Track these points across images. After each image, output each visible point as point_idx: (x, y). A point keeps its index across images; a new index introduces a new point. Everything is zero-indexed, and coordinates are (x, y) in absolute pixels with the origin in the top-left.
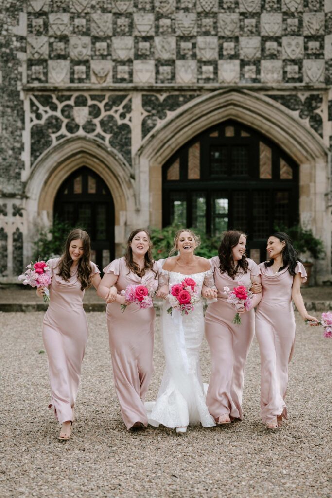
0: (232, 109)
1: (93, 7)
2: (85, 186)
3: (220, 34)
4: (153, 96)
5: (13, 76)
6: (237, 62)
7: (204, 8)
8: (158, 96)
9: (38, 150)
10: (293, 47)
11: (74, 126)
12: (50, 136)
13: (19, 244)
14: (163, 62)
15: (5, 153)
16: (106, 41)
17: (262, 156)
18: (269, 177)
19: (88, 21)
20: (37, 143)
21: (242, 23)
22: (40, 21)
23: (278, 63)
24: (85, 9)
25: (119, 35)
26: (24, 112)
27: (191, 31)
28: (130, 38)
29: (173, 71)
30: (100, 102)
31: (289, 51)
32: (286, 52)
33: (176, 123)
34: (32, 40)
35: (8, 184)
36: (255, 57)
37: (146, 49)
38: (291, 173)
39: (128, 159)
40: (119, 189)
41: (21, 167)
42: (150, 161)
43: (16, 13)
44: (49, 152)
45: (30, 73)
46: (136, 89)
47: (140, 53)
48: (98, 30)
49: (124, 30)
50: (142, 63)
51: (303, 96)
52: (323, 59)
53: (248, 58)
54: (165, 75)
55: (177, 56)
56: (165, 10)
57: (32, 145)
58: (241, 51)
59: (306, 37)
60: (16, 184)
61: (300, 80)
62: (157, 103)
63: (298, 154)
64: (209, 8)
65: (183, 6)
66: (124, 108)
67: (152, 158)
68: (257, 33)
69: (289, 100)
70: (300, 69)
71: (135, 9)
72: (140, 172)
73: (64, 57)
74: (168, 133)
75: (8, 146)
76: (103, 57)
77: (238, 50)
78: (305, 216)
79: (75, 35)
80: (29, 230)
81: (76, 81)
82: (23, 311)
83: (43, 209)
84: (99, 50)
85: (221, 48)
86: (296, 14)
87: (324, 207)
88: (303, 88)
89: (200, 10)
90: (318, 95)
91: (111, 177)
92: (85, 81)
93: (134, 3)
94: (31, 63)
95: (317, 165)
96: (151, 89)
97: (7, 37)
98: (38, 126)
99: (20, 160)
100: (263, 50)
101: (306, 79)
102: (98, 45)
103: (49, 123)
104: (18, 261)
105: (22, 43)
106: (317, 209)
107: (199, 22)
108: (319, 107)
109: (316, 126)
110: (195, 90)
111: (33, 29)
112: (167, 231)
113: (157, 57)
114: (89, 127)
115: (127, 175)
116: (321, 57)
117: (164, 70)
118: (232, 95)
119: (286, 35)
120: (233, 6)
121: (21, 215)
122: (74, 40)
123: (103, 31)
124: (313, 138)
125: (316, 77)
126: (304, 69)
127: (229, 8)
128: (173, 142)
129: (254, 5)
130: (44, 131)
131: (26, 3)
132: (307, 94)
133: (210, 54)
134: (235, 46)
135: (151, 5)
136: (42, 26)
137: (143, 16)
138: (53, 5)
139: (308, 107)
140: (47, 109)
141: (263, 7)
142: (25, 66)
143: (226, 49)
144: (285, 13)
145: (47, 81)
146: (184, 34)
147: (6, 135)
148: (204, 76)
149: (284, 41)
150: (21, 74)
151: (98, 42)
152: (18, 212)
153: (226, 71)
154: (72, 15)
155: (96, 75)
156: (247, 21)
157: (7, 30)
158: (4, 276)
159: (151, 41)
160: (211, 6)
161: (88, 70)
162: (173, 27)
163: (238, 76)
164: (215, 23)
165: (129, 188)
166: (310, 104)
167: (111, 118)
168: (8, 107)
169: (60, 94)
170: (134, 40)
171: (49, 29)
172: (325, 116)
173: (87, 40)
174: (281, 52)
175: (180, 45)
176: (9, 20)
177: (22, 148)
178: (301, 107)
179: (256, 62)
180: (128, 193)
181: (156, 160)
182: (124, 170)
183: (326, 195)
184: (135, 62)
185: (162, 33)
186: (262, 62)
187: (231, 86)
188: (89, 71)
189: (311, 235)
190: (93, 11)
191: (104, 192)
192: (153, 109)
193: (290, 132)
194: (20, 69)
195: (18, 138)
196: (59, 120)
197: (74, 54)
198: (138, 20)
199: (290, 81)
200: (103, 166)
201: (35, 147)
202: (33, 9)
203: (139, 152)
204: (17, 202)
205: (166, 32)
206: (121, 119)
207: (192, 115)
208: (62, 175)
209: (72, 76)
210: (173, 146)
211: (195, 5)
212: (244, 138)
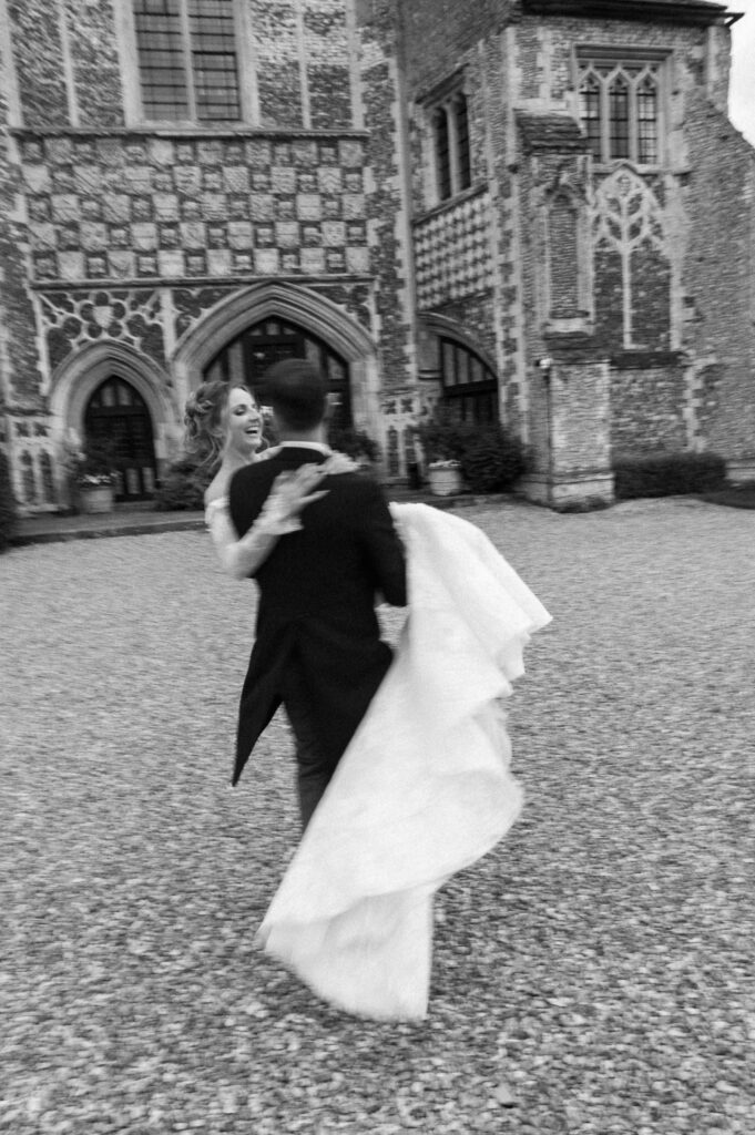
0: (273, 304)
1: (105, 188)
2: (116, 396)
3: (253, 218)
4: (184, 291)
5: (16, 272)
6: (275, 251)
7: (233, 188)
8: (190, 291)
9: (58, 358)
11: (96, 329)
12: (69, 342)
13: (47, 468)
14: (192, 251)
15: (18, 364)
16: (124, 229)
17: (309, 353)
19: (100, 204)
20: (55, 350)
21: (277, 207)
22: (42, 205)
23: (320, 252)
24: (94, 189)
25: (138, 221)
26: (34, 314)
27: (220, 216)
28: (151, 224)
29: (204, 263)
30: (124, 300)
31: (329, 237)
32: (327, 239)
33: (213, 321)
35: (26, 400)
36: (294, 245)
37: (172, 237)
38: (341, 372)
39: (163, 364)
40: (156, 399)
41: (39, 379)
42: (187, 365)
43: (10, 194)
44: (70, 360)
45: (36, 267)
46: (165, 284)
47: (164, 242)
48: (113, 215)
49: (143, 216)
50: (168, 253)
51: (348, 288)
52: (367, 246)
53: (286, 246)
54: (196, 267)
55: (208, 245)
56: (188, 190)
57: (50, 352)
58: (278, 239)
59: (347, 222)
60: (34, 399)
61: (344, 270)
62: (189, 299)
63: (348, 351)
64: (239, 189)
65: (209, 186)
66: (152, 306)
67: (189, 361)
68: (294, 218)
69: (334, 293)
70: (343, 257)
71: (154, 191)
72: (178, 378)
73: (76, 248)
74: (204, 333)
75: (20, 356)
76: (123, 247)
77: (276, 237)
78: (359, 417)
79: (86, 221)
80: (57, 451)
81: (94, 276)
82: (63, 541)
83: (70, 426)
84: (117, 239)
85: (256, 235)
86: (335, 196)
87: (377, 407)
88: (347, 278)
89: (228, 190)
90: (362, 287)
91: (145, 386)
92: (104, 276)
93: (153, 183)
94: (36, 256)
95: (367, 362)
96: (182, 284)
98: (54, 330)
99: (37, 370)
100: (302, 236)
101: (350, 269)
102: (114, 233)
103: (66, 327)
104: (49, 486)
105: (22, 231)
106: (371, 409)
107: (229, 206)
108: (366, 299)
109: (364, 320)
110: (230, 284)
111: (35, 215)
113: (184, 246)
115: (163, 382)
116: (365, 244)
117: (194, 261)
118: (272, 288)
119: (325, 220)
120: (265, 186)
121: (45, 435)
122: (86, 227)
123: (119, 217)
124: (363, 334)
125: (361, 266)
126: (347, 258)
127: (261, 189)
128: (211, 344)
129: (288, 186)
130: (62, 336)
131: (22, 183)
132: (353, 285)
134: (272, 233)
135: (172, 185)
136: (45, 211)
137: (164, 198)
138: (55, 185)
139: (354, 300)
140: (62, 310)
141: (298, 188)
142: (29, 259)
143: (262, 237)
144: (323, 195)
145: (58, 277)
146: (213, 219)
147: (17, 342)
148: (239, 267)
149: (325, 226)
150: (25, 269)
151: (115, 229)
152: (42, 431)
153: (263, 261)
154: (80, 197)
155: (116, 268)
156: (282, 204)
158: (33, 505)
159: (176, 228)
160: (241, 186)
161: (106, 263)
162: (200, 211)
163: (277, 266)
164: (247, 206)
165: (167, 397)
166: (356, 297)
167: (139, 317)
168: (15, 308)
169: (75, 292)
170: (157, 227)
171: (54, 214)
172: (372, 309)
173: (100, 227)
174: (322, 238)
175: (209, 232)
177: (37, 358)
178: (348, 300)
179: (296, 250)
180: (167, 402)
181: (194, 362)
182: (159, 376)
183: (379, 394)
184: (160, 252)
185: (188, 218)
186: (302, 250)
187: (271, 278)
188: (108, 264)
189: (365, 437)
190: (105, 193)
191: (139, 403)
192: (186, 306)
194: (23, 262)
195: (30, 345)
196: (78, 323)
197: (87, 243)
198: (159, 203)
199: (333, 271)
200: (135, 374)
201: (54, 355)
202: (32, 190)
203: (175, 356)
204: (39, 420)
205: (193, 217)
206: (150, 319)
208: (89, 385)
209: (88, 270)
210: (211, 347)
211: (222, 185)
212: (289, 336)
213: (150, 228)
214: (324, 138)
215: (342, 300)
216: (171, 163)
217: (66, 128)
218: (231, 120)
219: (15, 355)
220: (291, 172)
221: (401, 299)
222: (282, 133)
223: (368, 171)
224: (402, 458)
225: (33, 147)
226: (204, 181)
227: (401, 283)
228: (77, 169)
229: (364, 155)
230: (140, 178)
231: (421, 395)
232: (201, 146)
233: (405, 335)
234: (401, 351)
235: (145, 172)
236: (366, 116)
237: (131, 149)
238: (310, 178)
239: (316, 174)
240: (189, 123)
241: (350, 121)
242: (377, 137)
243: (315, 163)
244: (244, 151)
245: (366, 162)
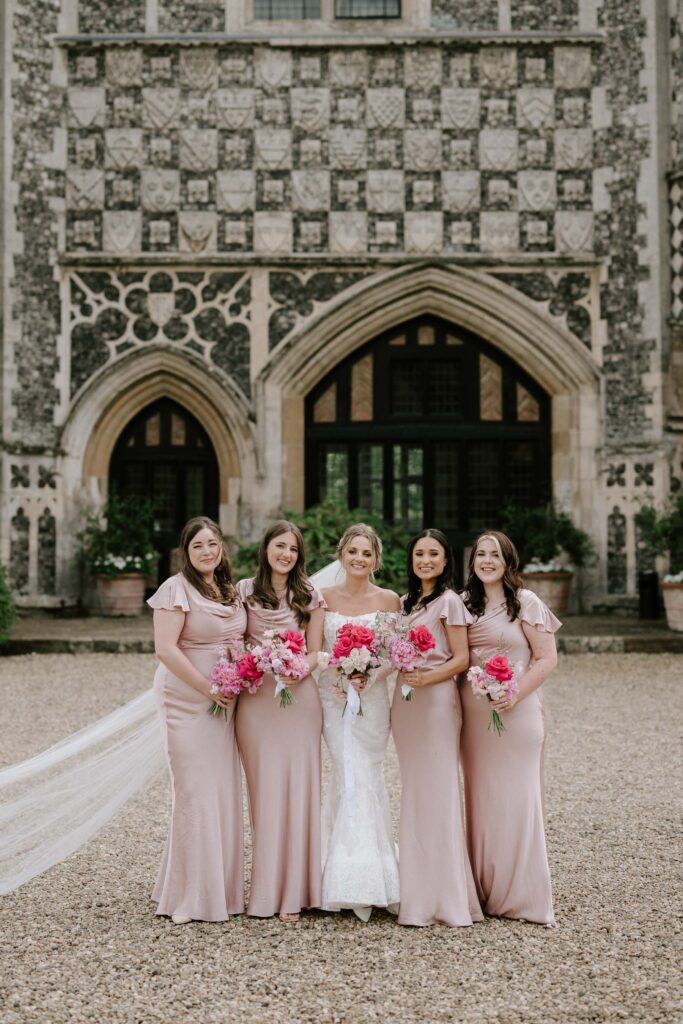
0: (429, 297)
1: (184, 119)
2: (166, 432)
3: (408, 166)
4: (288, 274)
5: (42, 240)
6: (438, 216)
7: (380, 120)
8: (298, 274)
9: (84, 370)
10: (536, 190)
11: (148, 327)
12: (105, 345)
13: (48, 537)
14: (307, 214)
15: (28, 376)
16: (206, 178)
17: (484, 379)
18: (498, 417)
19: (175, 143)
20: (82, 357)
21: (446, 148)
22: (90, 143)
23: (511, 218)
24: (169, 122)
25: (229, 168)
26: (59, 302)
27: (356, 162)
28: (248, 173)
29: (325, 231)
30: (195, 284)
31: (529, 196)
32: (524, 198)
33: (330, 323)
34: (75, 176)
35: (32, 431)
36: (470, 207)
37: (277, 193)
38: (537, 411)
39: (244, 387)
40: (229, 440)
41: (54, 399)
42: (283, 389)
43: (48, 129)
44: (103, 373)
45: (70, 233)
46: (258, 263)
47: (266, 199)
48: (193, 159)
49: (238, 160)
50: (271, 216)
51: (555, 276)
52: (591, 210)
53: (457, 208)
54: (311, 238)
55: (332, 205)
56: (310, 124)
57: (74, 360)
58: (445, 197)
59: (560, 172)
60: (44, 430)
61: (551, 247)
62: (296, 286)
63: (549, 377)
64: (388, 122)
65: (342, 117)
66: (238, 295)
67: (286, 384)
68: (473, 165)
69: (531, 283)
70: (550, 227)
71: (257, 123)
72: (266, 409)
73: (131, 206)
74: (314, 340)
75: (31, 364)
76: (201, 206)
77: (440, 195)
78: (561, 488)
79: (151, 167)
80: (66, 512)
81: (153, 248)
82: (69, 651)
83: (90, 474)
84: (194, 193)
85: (410, 191)
86: (541, 132)
87: (593, 473)
88: (554, 261)
89: (371, 124)
90: (582, 274)
91: (213, 418)
92: (168, 248)
93: (257, 113)
94: (72, 217)
95: (583, 398)
96: (286, 263)
97: (33, 174)
98: (85, 327)
99: (53, 387)
100: (484, 194)
101: (560, 246)
102: (192, 184)
103: (103, 322)
104: (47, 567)
105: (58, 181)
106: (583, 475)
107: (371, 146)
108: (584, 295)
109: (579, 328)
110: (363, 265)
111: (78, 157)
112: (314, 516)
113: (295, 206)
114: (175, 329)
115: (243, 415)
116: (588, 206)
117: (308, 229)
118: (429, 273)
119: (524, 169)
120: (431, 118)
121: (53, 486)
122: (149, 176)
123: (201, 162)
124: (574, 350)
125: (579, 241)
126: (556, 228)
127: (424, 121)
128: (324, 357)
129: (468, 117)
130: (95, 336)
131: (66, 112)
132: (563, 272)
133: (391, 202)
134: (435, 188)
135: (286, 115)
136: (94, 153)
137: (271, 135)
138: (113, 115)
139: (565, 295)
140: (101, 296)
141: (483, 120)
142: (62, 221)
143: (419, 193)
144: (523, 131)
145: (100, 248)
146: (344, 166)
147: (30, 345)
148: (379, 240)
149: (522, 178)
150: (55, 236)
151: (193, 179)
152: (47, 480)
153: (419, 232)
154: (147, 132)
155: (188, 237)
156: (455, 144)
157: (33, 161)
158: (22, 594)
159: (286, 178)
160: (392, 117)
161: (174, 228)
162: (325, 154)
163: (440, 239)
164: (399, 147)
165: (246, 437)
166: (569, 290)
167: (214, 312)
168: (33, 294)
169: (124, 270)
170: (256, 177)
171: (106, 156)
172: (594, 311)
173: (172, 176)
174: (516, 197)
175: (336, 185)
176: (36, 143)
177: (56, 367)
178: (552, 295)
179: (472, 216)
180: (244, 446)
181: (294, 387)
182: (237, 405)
183: (598, 450)
184: (257, 215)
185: (306, 164)
186: (484, 215)
187: (429, 258)
188: (176, 231)
189: (569, 524)
190: (183, 126)
191: (200, 444)
192: (289, 297)
193: (533, 338)
194: (55, 227)
195: (49, 349)
196: (122, 318)
197: (149, 201)
198: (263, 141)
199: (532, 248)
200: (199, 397)
201: (79, 365)
202: (78, 122)
203: (265, 374)
204: (46, 462)
205: (312, 163)
206: (232, 315)
207: (357, 309)
208: (126, 413)
209: (145, 240)
210: (324, 362)
211: (363, 115)
212: (453, 347)
213: (247, 178)
214: (530, 45)
215: (545, 295)
216: (287, 83)
217: (137, 35)
218: (384, 17)
219: (24, 363)
220: (473, 95)
221: (641, 299)
222: (462, 39)
223: (599, 94)
224: (631, 562)
225: (88, 63)
226: (335, 109)
227: (645, 271)
228: (146, 92)
229: (594, 69)
230: (237, 106)
231: (670, 457)
232: (335, 59)
233: (648, 357)
234: (640, 382)
235: (246, 97)
236: (600, 11)
237: (229, 63)
238: (504, 104)
239: (512, 99)
240: (318, 23)
241: (575, 18)
242: (617, 43)
243: (513, 81)
244: (401, 65)
245: (596, 80)
